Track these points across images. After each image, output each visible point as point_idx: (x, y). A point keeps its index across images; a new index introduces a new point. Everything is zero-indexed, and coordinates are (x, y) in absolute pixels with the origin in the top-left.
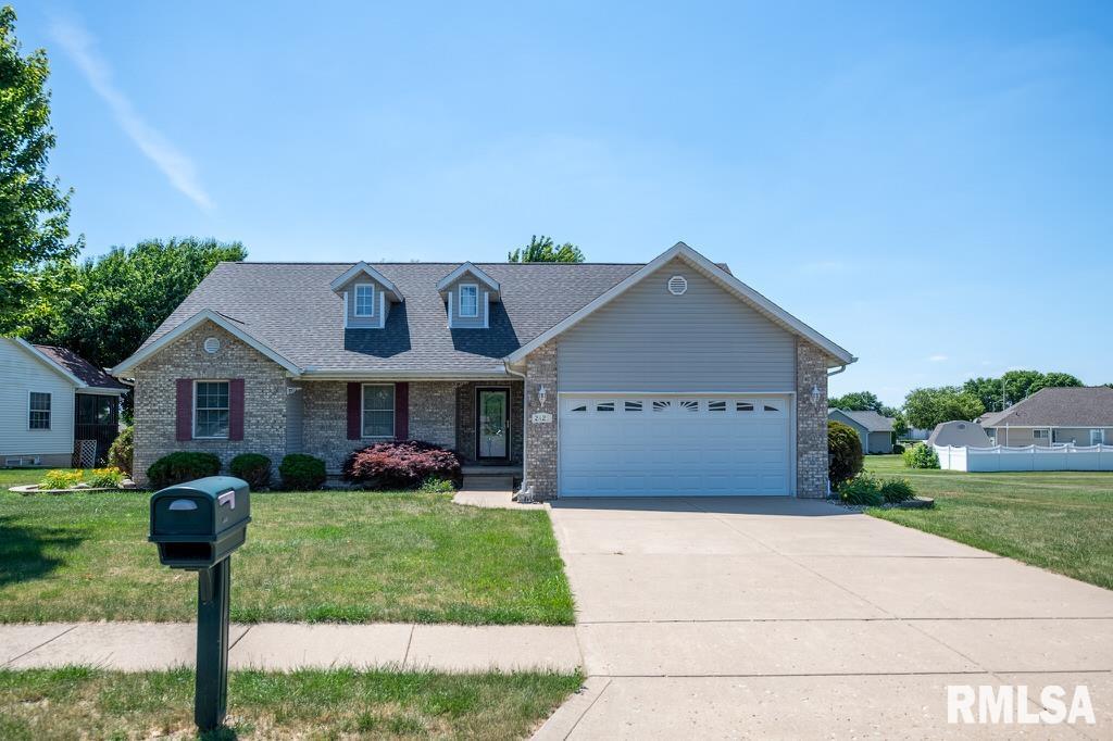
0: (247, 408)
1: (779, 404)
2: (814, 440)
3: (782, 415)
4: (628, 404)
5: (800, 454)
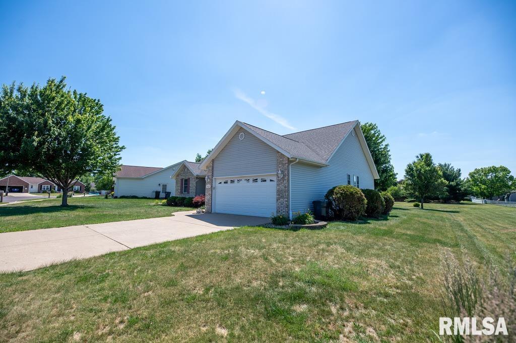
0: (190, 185)
1: (275, 178)
2: (282, 194)
3: (275, 183)
4: (231, 181)
5: (277, 200)
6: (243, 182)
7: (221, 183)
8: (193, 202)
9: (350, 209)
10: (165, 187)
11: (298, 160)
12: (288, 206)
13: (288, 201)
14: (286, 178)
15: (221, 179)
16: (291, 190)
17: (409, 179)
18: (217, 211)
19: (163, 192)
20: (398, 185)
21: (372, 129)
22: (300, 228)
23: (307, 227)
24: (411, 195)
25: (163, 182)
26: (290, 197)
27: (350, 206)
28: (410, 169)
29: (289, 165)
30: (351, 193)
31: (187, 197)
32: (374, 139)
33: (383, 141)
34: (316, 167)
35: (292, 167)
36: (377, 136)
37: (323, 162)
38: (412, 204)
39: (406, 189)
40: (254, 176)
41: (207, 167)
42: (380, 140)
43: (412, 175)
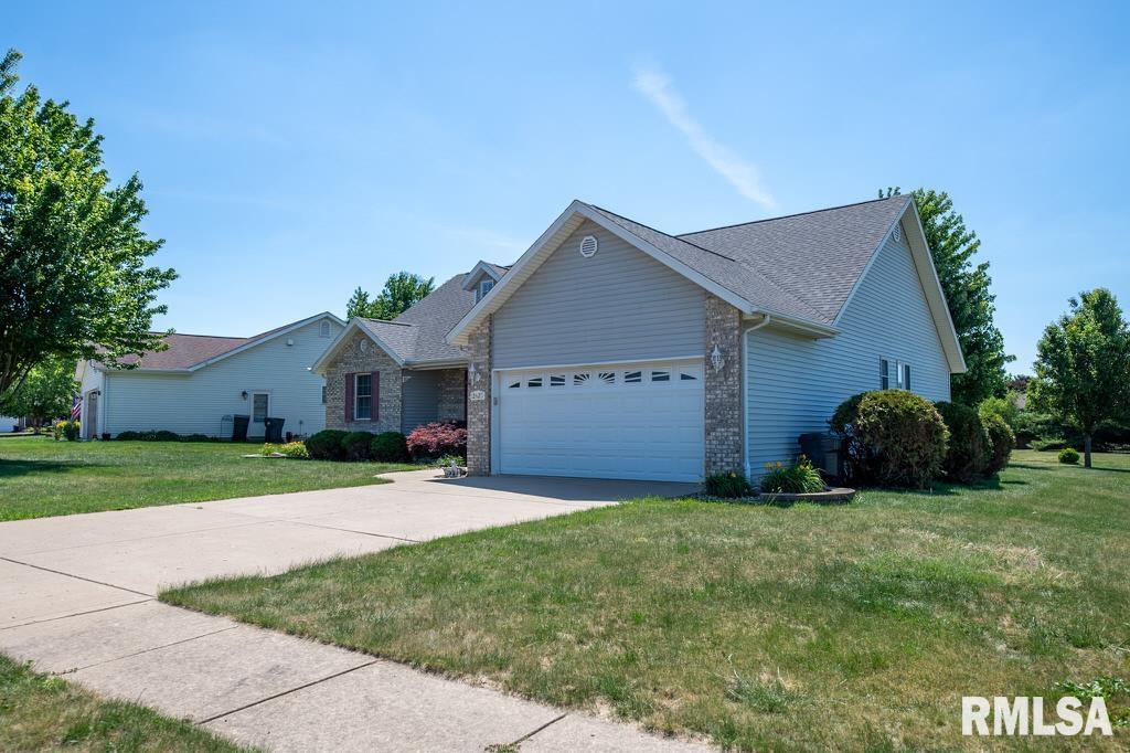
0: (381, 395)
1: (698, 371)
2: (722, 414)
3: (699, 384)
4: (553, 379)
5: (708, 432)
6: (594, 384)
7: (517, 385)
8: (410, 446)
9: (904, 457)
10: (262, 401)
11: (768, 318)
12: (739, 449)
13: (740, 434)
14: (735, 369)
15: (519, 372)
16: (746, 404)
17: (1050, 374)
18: (506, 470)
19: (256, 420)
20: (1011, 394)
21: (935, 212)
22: (792, 501)
23: (810, 500)
24: (1052, 428)
25: (256, 386)
26: (746, 422)
27: (905, 448)
28: (1053, 340)
29: (742, 333)
30: (909, 413)
31: (376, 432)
32: (943, 243)
33: (970, 250)
34: (803, 336)
35: (749, 340)
36: (954, 235)
37: (825, 323)
38: (1055, 456)
39: (1039, 406)
40: (632, 363)
41: (471, 338)
42: (962, 249)
43: (1060, 363)
